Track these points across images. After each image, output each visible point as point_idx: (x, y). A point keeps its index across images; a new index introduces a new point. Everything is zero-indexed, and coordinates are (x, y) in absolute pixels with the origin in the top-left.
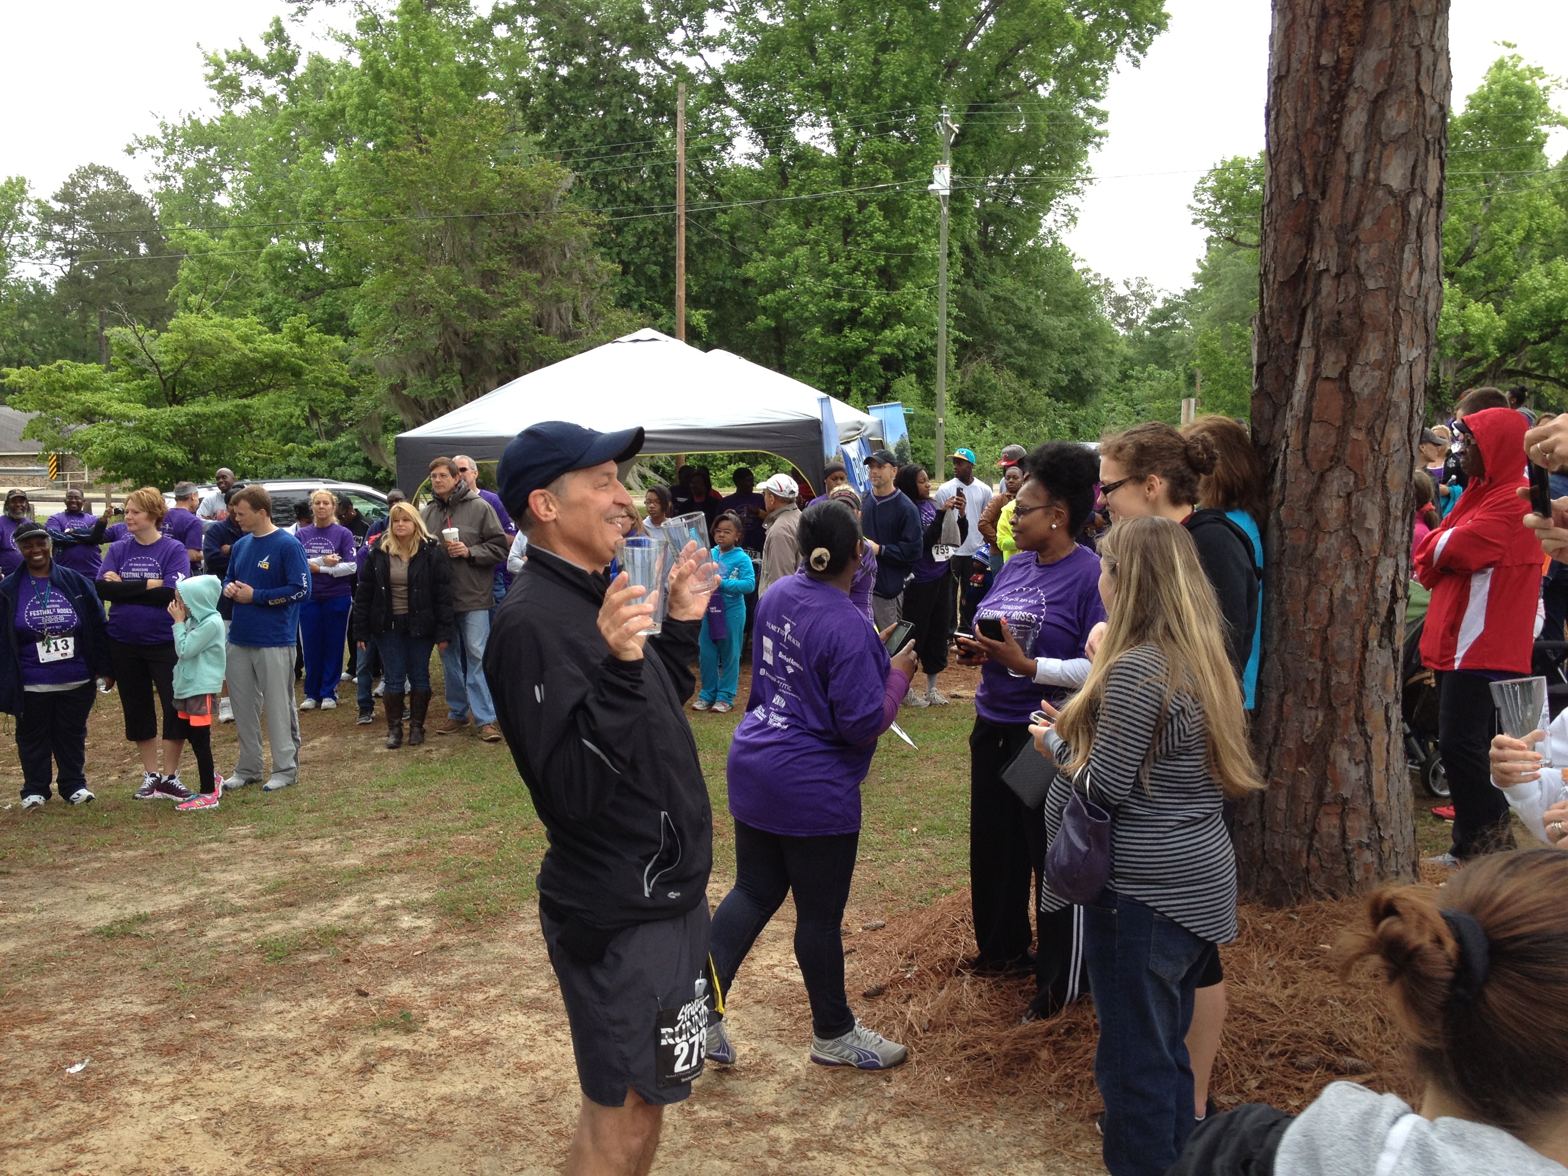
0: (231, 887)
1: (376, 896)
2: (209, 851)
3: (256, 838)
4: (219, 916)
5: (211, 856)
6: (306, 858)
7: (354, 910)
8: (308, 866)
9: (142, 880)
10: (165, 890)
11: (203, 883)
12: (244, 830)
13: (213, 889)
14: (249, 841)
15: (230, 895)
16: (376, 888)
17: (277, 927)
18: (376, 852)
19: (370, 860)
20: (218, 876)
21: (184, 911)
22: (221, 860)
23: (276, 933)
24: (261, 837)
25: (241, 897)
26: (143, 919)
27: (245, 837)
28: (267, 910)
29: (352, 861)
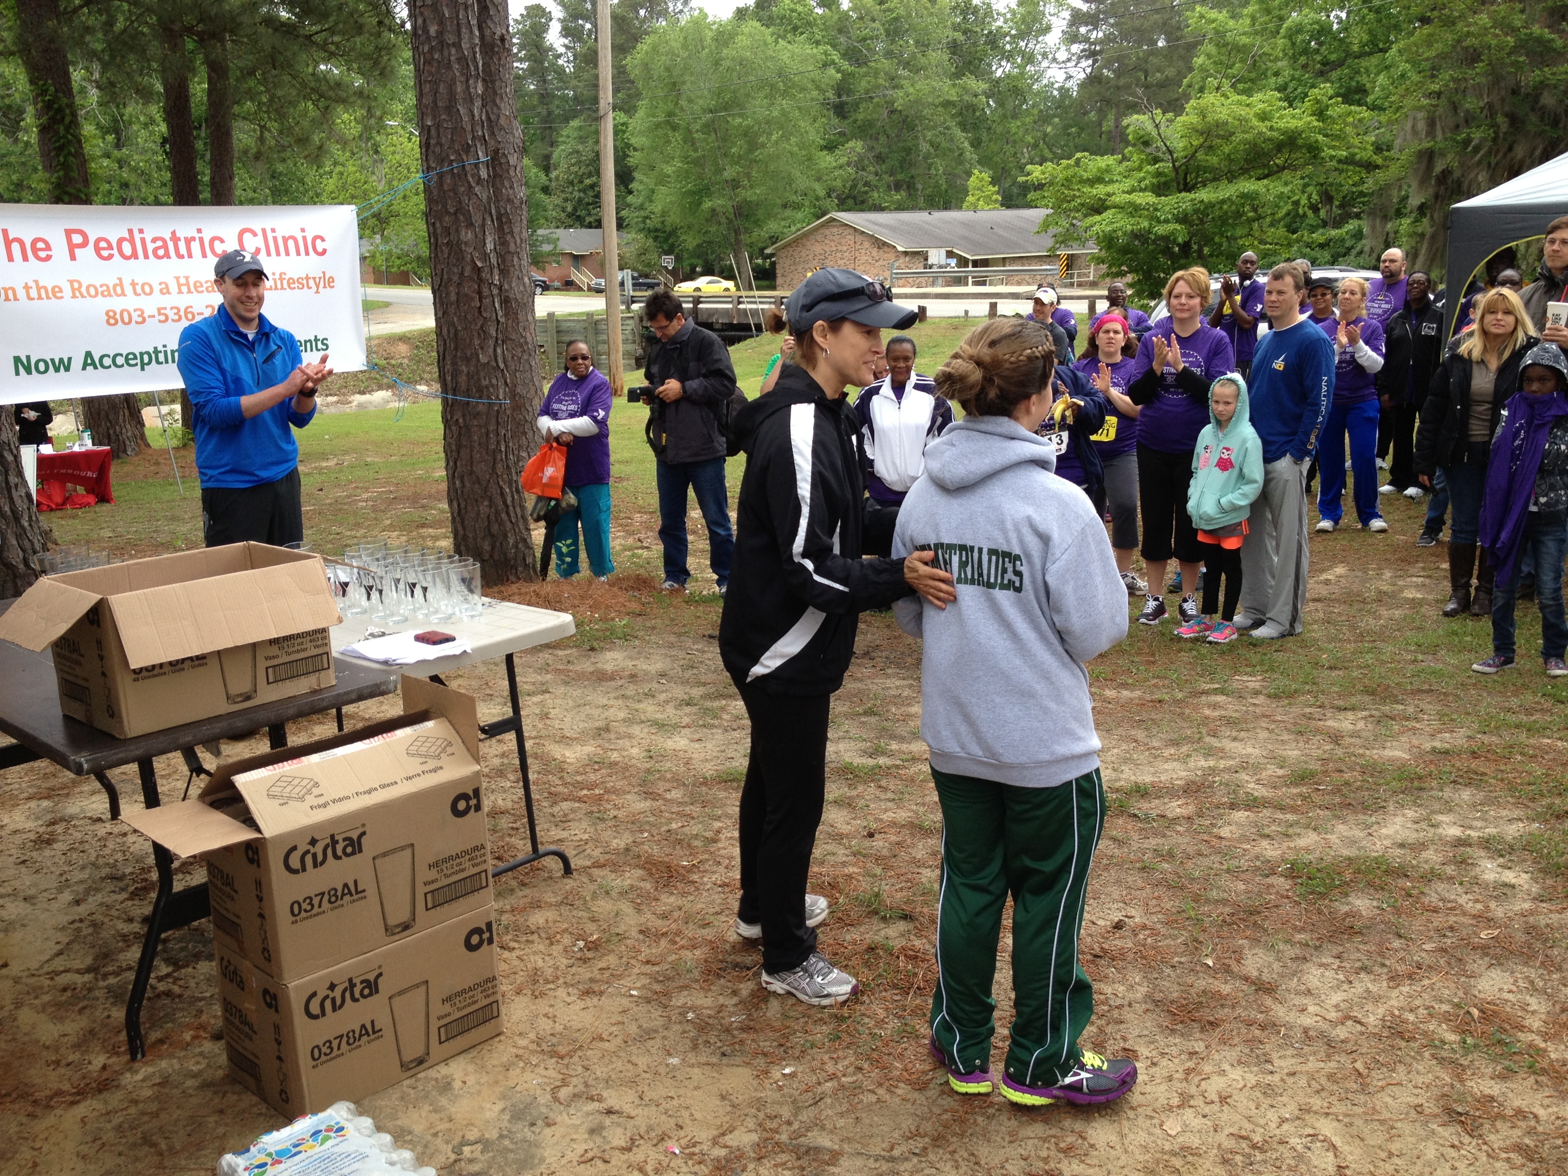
0: (1244, 766)
1: (1440, 818)
2: (1215, 706)
3: (1269, 696)
4: (1233, 806)
5: (1216, 713)
6: (1336, 738)
7: (1411, 836)
8: (1339, 752)
9: (1140, 734)
10: (1167, 753)
11: (1209, 752)
12: (1254, 682)
13: (1222, 764)
14: (1260, 700)
15: (1244, 776)
16: (1437, 806)
17: (1309, 839)
18: (1427, 746)
19: (1421, 755)
20: (1228, 745)
21: (1191, 789)
22: (1230, 722)
23: (1308, 850)
24: (1274, 697)
25: (1258, 782)
26: (1142, 792)
27: (1257, 693)
28: (1294, 809)
29: (1398, 753)
